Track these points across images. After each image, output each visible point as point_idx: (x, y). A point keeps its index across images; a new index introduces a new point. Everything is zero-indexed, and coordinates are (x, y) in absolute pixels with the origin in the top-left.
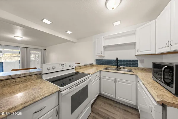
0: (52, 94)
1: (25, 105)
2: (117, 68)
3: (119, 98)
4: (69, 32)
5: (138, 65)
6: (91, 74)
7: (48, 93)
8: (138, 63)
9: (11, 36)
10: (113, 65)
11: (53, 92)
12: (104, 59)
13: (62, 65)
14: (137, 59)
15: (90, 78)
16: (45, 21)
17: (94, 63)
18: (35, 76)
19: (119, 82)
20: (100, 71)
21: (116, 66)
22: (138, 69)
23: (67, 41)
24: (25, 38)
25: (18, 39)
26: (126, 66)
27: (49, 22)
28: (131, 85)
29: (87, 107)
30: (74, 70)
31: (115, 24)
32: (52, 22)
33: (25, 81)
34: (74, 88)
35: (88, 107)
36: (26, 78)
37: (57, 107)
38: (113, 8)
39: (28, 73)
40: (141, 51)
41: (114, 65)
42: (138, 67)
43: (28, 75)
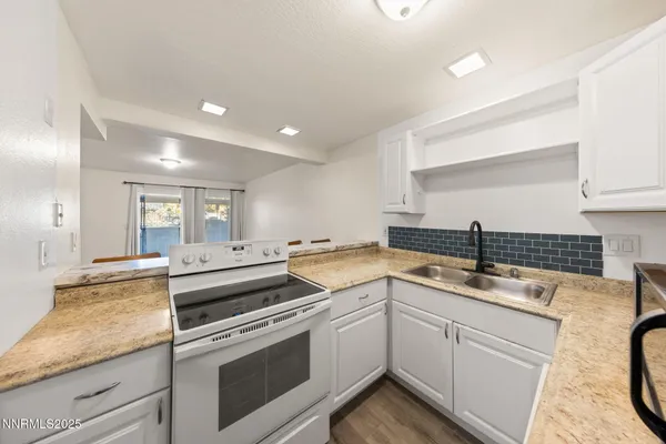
0: (139, 350)
1: (48, 372)
2: (477, 271)
3: (467, 413)
4: (289, 131)
5: (601, 265)
6: (328, 291)
7: (128, 345)
8: (600, 256)
9: (154, 160)
10: (461, 256)
11: (147, 343)
12: (422, 226)
13: (234, 249)
14: (593, 232)
15: (323, 303)
16: (208, 107)
17: (384, 242)
18: (151, 281)
19: (467, 338)
20: (389, 278)
21: (475, 262)
22: (603, 289)
23: (289, 161)
24: (187, 163)
25: (171, 166)
26: (529, 265)
27: (219, 111)
28: (531, 367)
29: (305, 415)
30: (285, 265)
31: (459, 69)
32: (227, 108)
33: (122, 295)
34: (236, 336)
35: (314, 418)
36: (126, 285)
37: (164, 394)
38: (404, 11)
39: (129, 272)
40: (602, 193)
41: (466, 257)
42: (600, 273)
43: (130, 276)
